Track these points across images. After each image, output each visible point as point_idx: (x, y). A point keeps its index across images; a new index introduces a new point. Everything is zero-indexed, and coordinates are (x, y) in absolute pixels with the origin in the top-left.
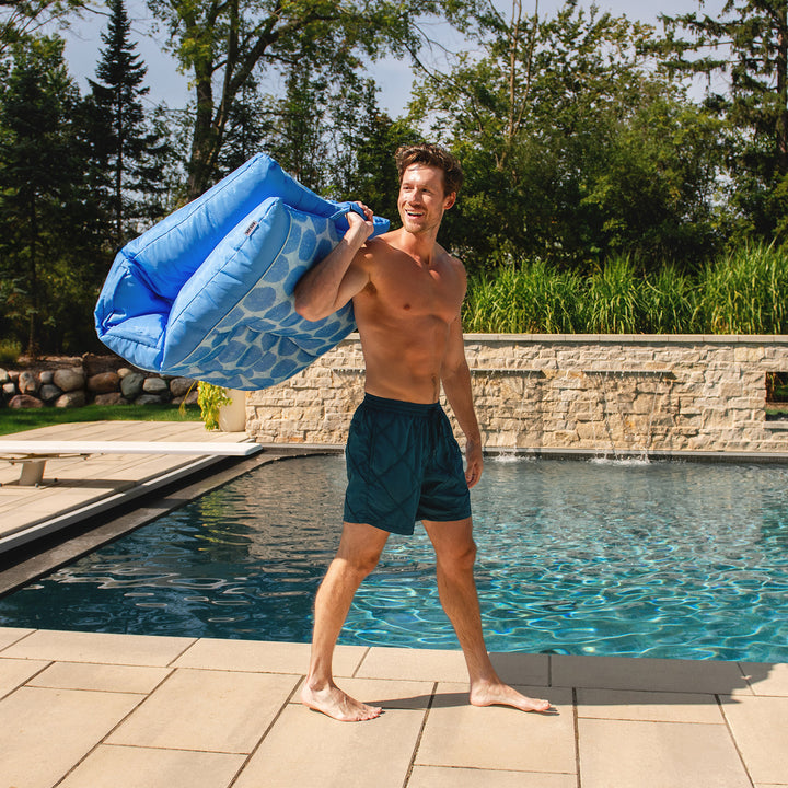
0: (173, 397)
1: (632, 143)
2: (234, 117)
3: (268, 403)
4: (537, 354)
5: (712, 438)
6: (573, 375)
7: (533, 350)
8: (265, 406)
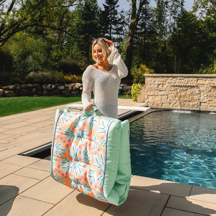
0: (124, 92)
2: (143, 12)
8: (151, 95)
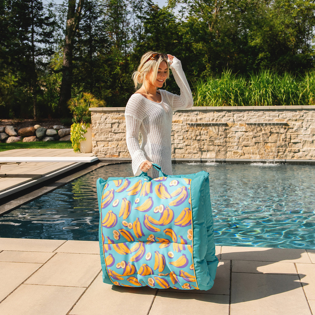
0: (60, 138)
2: (85, 7)
3: (102, 139)
4: (225, 115)
5: (306, 153)
6: (241, 125)
7: (223, 113)
8: (101, 141)
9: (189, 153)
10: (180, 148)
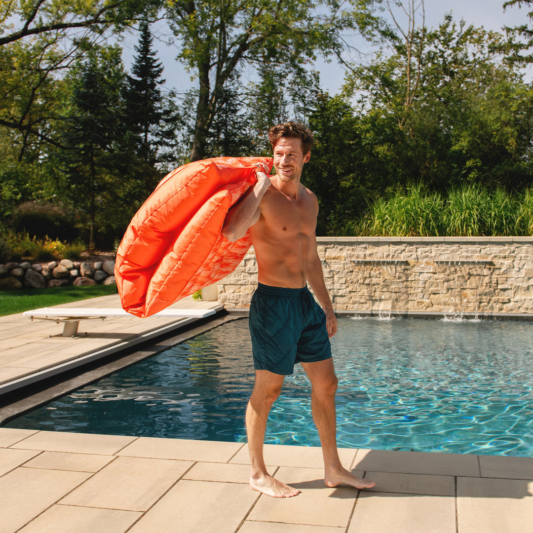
1: (485, 109)
3: (232, 282)
4: (404, 250)
5: (519, 304)
6: (427, 263)
7: (402, 247)
8: (230, 284)
9: (354, 303)
10: (341, 296)
